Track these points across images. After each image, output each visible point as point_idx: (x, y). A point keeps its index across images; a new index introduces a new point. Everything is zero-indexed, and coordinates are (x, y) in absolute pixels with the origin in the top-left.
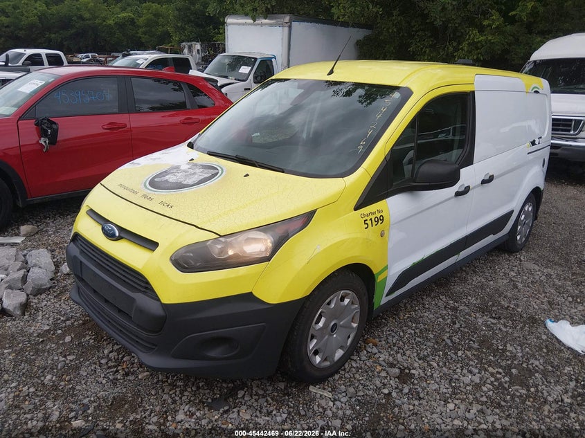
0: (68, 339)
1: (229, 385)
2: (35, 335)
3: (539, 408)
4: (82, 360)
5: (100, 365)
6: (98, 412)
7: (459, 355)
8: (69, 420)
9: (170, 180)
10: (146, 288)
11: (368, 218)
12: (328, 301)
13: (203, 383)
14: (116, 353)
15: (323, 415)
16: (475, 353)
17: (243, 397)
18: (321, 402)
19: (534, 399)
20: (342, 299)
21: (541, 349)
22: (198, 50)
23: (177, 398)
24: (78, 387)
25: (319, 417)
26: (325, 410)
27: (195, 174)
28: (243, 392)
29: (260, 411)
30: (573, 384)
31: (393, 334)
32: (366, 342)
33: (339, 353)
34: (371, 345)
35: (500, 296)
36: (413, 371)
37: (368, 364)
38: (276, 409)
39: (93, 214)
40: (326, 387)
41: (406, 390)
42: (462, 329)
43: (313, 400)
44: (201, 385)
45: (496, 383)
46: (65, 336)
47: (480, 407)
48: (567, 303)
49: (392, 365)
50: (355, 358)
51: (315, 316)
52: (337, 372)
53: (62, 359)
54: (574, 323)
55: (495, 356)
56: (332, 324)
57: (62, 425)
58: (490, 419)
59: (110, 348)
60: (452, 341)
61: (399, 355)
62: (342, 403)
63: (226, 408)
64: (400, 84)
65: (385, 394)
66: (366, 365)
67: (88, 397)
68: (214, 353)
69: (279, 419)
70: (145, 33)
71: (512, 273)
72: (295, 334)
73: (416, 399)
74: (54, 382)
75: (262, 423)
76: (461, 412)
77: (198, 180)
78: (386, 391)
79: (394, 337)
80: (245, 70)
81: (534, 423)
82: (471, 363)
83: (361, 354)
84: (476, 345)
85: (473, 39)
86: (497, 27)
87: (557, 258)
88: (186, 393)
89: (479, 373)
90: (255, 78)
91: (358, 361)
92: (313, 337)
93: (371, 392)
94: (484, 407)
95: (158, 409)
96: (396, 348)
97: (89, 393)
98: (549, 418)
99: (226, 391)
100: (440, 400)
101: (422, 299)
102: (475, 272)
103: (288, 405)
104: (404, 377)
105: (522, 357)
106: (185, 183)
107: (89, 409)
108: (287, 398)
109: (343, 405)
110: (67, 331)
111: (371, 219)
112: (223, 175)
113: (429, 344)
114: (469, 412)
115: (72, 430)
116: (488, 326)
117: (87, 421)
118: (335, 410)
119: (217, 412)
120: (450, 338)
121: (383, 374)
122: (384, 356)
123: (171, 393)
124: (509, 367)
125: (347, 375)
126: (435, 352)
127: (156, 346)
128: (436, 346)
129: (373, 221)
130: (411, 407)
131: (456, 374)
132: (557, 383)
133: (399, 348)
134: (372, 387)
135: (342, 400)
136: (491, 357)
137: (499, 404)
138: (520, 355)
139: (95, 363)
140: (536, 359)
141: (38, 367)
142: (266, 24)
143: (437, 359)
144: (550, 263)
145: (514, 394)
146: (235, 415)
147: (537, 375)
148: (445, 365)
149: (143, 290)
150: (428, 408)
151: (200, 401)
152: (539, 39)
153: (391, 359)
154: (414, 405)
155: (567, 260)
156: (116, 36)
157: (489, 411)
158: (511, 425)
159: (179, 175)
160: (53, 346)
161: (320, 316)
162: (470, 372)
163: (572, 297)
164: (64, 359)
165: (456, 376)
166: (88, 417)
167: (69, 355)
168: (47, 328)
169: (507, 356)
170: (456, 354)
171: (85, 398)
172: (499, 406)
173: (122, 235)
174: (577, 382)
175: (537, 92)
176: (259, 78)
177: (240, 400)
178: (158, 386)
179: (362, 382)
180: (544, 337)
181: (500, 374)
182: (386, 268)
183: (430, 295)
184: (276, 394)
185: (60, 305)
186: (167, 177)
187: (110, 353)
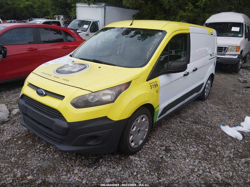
0: (20, 142)
1: (95, 157)
2: (4, 141)
3: (222, 160)
4: (27, 151)
5: (36, 152)
6: (38, 172)
7: (188, 141)
8: (26, 176)
9: (66, 70)
10: (59, 116)
11: (152, 85)
12: (137, 119)
13: (84, 157)
14: (43, 147)
15: (136, 167)
16: (194, 140)
17: (102, 162)
18: (135, 162)
19: (219, 156)
20: (142, 119)
21: (219, 137)
22: (62, 19)
23: (73, 164)
24: (28, 162)
25: (135, 168)
26: (137, 165)
27: (76, 67)
28: (102, 160)
29: (110, 167)
30: (233, 150)
31: (161, 134)
32: (150, 137)
33: (141, 142)
34: (152, 138)
35: (201, 117)
36: (170, 148)
37: (152, 146)
38: (117, 166)
39: (31, 85)
40: (136, 156)
41: (169, 155)
42: (187, 130)
43: (132, 161)
44: (83, 158)
45: (204, 151)
46: (18, 141)
47: (199, 160)
48: (227, 119)
49: (162, 146)
50: (147, 144)
51: (132, 126)
52: (140, 150)
53: (18, 151)
54: (230, 126)
55: (202, 140)
56: (138, 129)
57: (23, 178)
58: (204, 165)
59: (40, 145)
60: (184, 135)
61: (164, 142)
62: (144, 162)
63: (95, 167)
64: (161, 29)
65: (161, 157)
66: (151, 146)
67: (33, 166)
68: (91, 143)
69: (118, 170)
70: (37, 11)
71: (204, 108)
72: (124, 133)
73: (173, 159)
74: (16, 161)
75: (112, 172)
76: (192, 163)
77: (78, 70)
78: (161, 156)
79: (161, 135)
80: (86, 26)
81: (220, 165)
82: (193, 143)
83: (149, 142)
84: (194, 137)
85: (181, 15)
86: (191, 10)
87: (221, 102)
88: (77, 162)
89: (196, 147)
90: (90, 30)
91: (148, 145)
92: (131, 135)
93: (155, 157)
94: (200, 160)
95: (65, 169)
96: (162, 139)
97: (33, 164)
98: (226, 163)
99: (94, 160)
100: (183, 158)
101: (170, 119)
102: (189, 108)
103: (121, 164)
104: (167, 150)
105: (213, 140)
106: (72, 71)
107: (34, 171)
108: (120, 161)
109: (144, 163)
110: (19, 139)
111: (153, 85)
112: (89, 68)
113: (175, 137)
114: (195, 163)
115: (27, 181)
116: (197, 129)
117: (34, 176)
118: (141, 165)
119: (92, 169)
120: (183, 134)
121: (159, 149)
122: (158, 142)
123: (70, 162)
124: (208, 144)
125: (144, 151)
126: (178, 140)
127: (64, 141)
128: (178, 138)
129: (154, 86)
130: (172, 162)
131: (188, 148)
132: (227, 150)
133: (164, 139)
134: (155, 155)
135: (143, 161)
136: (200, 141)
137: (206, 159)
138: (212, 139)
139: (34, 152)
140: (218, 141)
141: (8, 155)
142: (94, 7)
143: (179, 143)
144: (218, 104)
145: (211, 155)
146: (100, 169)
147: (219, 147)
148: (183, 145)
149: (58, 117)
150: (178, 162)
151: (84, 165)
152: (208, 15)
153: (161, 143)
154: (173, 161)
155: (225, 103)
156: (24, 12)
157: (203, 162)
158: (212, 167)
159: (69, 68)
160: (13, 145)
161: (134, 126)
162: (193, 147)
163: (229, 117)
164: (19, 151)
165: (188, 149)
166: (34, 174)
167: (21, 149)
168: (9, 138)
169: (207, 140)
170: (187, 140)
171: (32, 167)
172: (206, 160)
173: (47, 94)
174: (234, 149)
175: (212, 34)
176: (92, 30)
177: (101, 163)
178: (64, 160)
179: (151, 153)
180: (220, 132)
181: (205, 147)
182: (158, 106)
183: (173, 118)
184: (116, 160)
185: (14, 128)
186: (64, 69)
187: (40, 147)
